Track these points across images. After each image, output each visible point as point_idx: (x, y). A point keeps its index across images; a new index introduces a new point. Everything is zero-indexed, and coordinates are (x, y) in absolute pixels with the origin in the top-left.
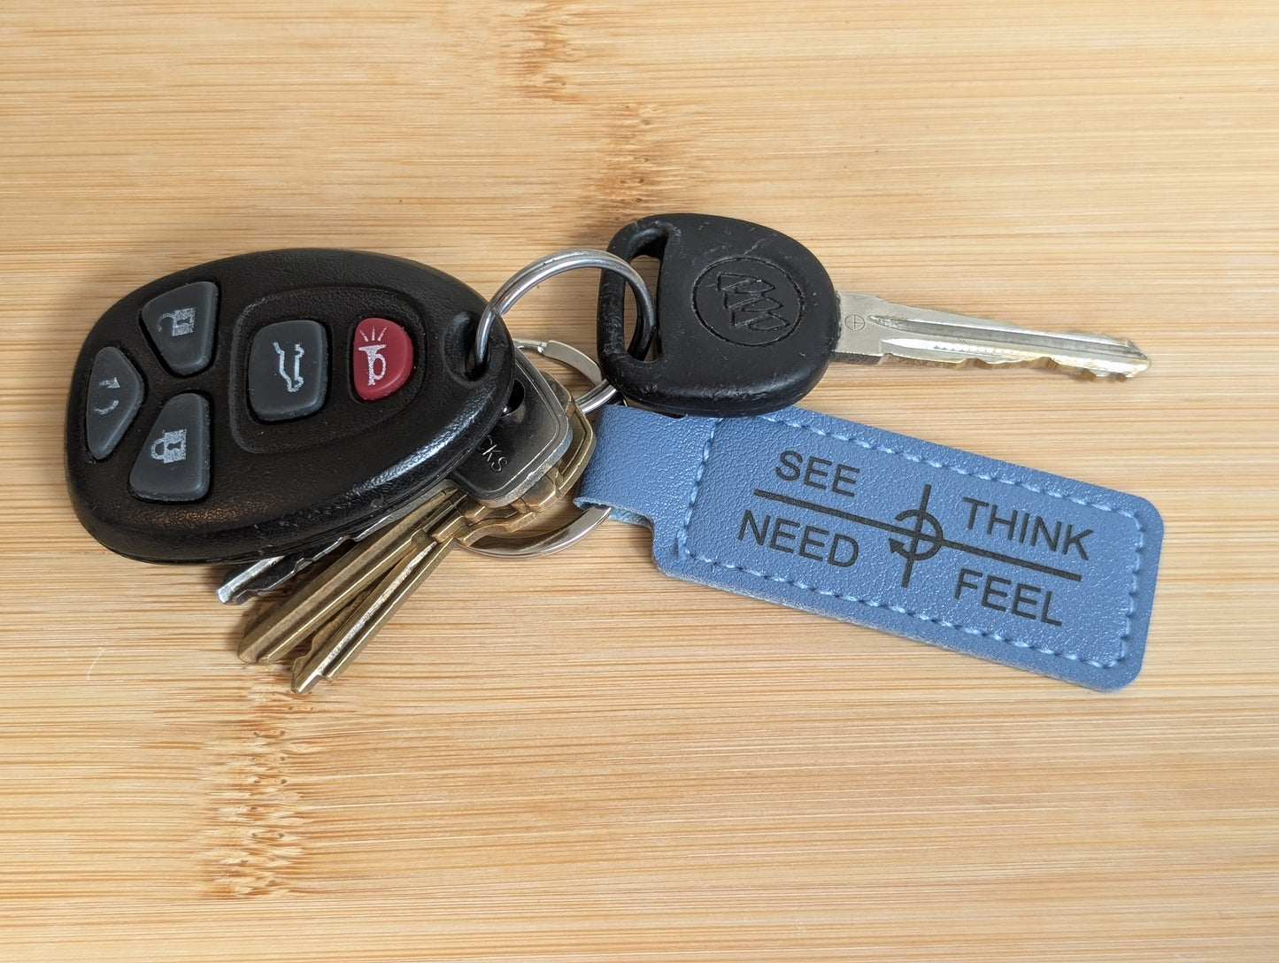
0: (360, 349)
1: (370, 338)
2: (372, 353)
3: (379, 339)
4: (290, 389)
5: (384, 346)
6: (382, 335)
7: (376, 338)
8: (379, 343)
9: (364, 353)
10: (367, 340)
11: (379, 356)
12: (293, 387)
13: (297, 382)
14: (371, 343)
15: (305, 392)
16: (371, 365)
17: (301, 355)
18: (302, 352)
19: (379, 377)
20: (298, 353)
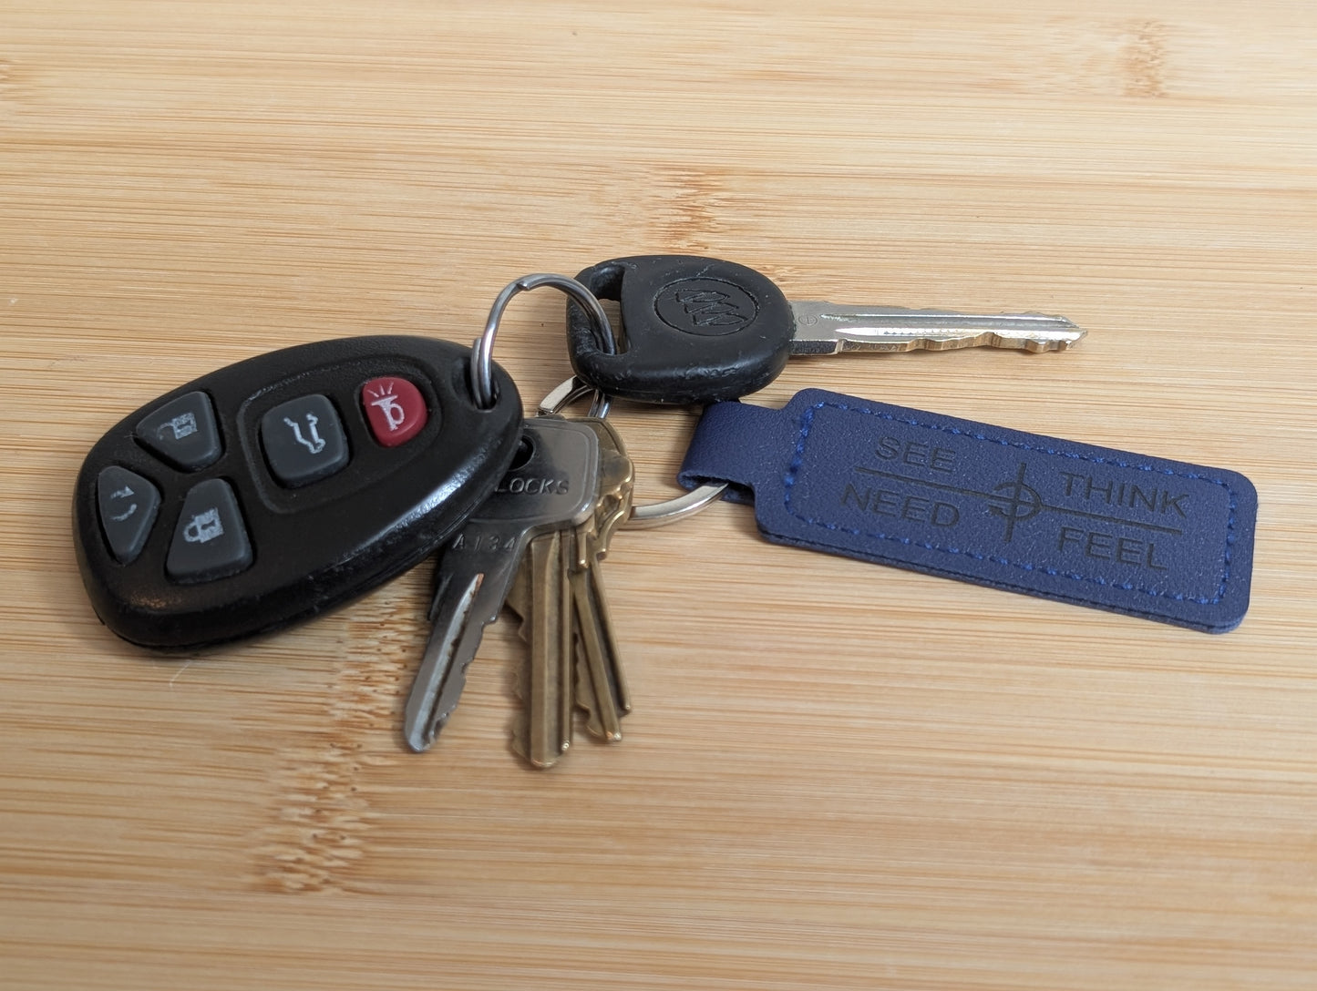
1: (379, 393)
2: (386, 405)
3: (389, 393)
4: (313, 451)
5: (396, 397)
6: (390, 389)
7: (386, 392)
8: (390, 395)
9: (378, 408)
10: (376, 395)
11: (394, 405)
12: (315, 448)
13: (319, 444)
14: (381, 397)
15: (329, 449)
16: (388, 414)
17: (315, 422)
18: (315, 419)
19: (400, 422)
20: (311, 421)
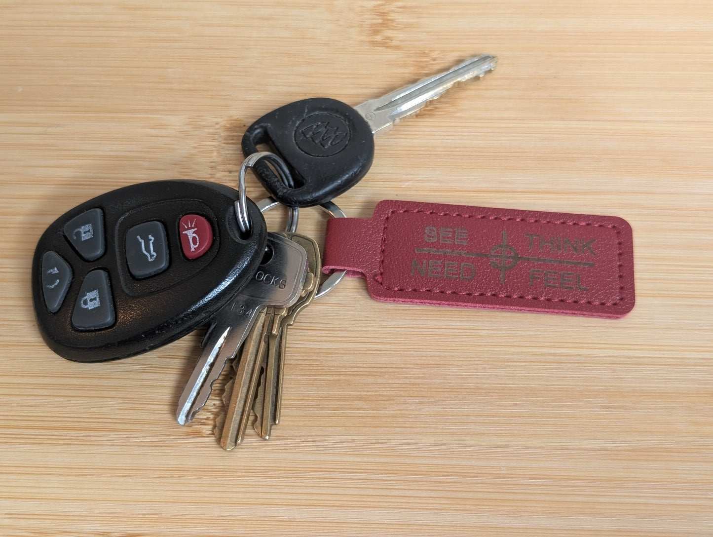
0: (184, 233)
1: (188, 226)
2: (190, 234)
3: (193, 226)
4: (150, 260)
5: (196, 229)
6: (194, 223)
7: (191, 225)
8: (193, 228)
9: (186, 235)
10: (186, 227)
11: (194, 235)
12: (151, 258)
13: (153, 255)
14: (189, 229)
15: (158, 260)
16: (191, 240)
17: (152, 241)
18: (153, 239)
19: (196, 247)
20: (151, 240)
